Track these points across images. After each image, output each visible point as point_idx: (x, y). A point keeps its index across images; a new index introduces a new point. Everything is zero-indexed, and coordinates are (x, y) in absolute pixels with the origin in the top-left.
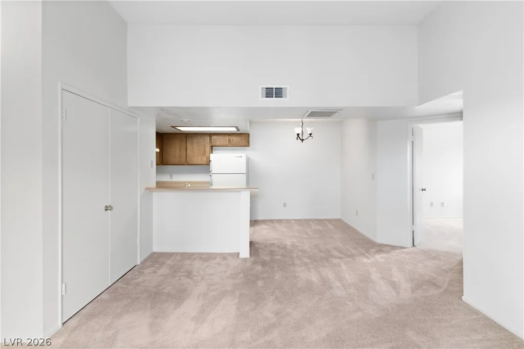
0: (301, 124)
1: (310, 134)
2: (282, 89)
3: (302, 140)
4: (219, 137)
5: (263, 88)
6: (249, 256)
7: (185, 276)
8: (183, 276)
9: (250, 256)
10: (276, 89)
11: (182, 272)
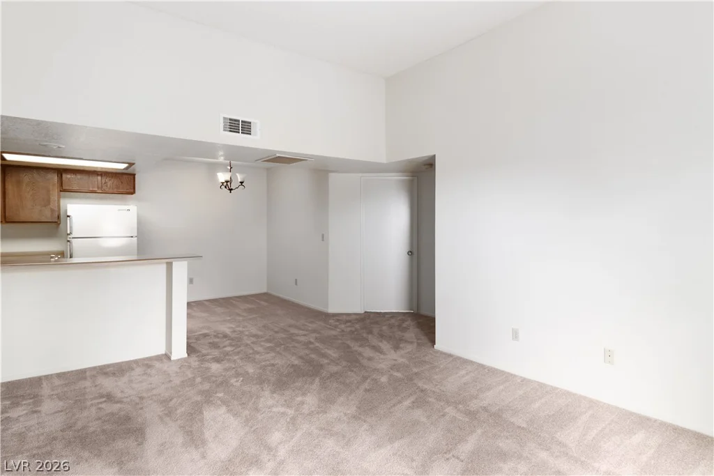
0: (229, 168)
1: (242, 183)
2: (250, 123)
3: (231, 190)
4: (79, 176)
5: (225, 118)
6: (186, 355)
7: (105, 401)
8: (101, 403)
9: (188, 355)
10: (242, 121)
11: (92, 399)
